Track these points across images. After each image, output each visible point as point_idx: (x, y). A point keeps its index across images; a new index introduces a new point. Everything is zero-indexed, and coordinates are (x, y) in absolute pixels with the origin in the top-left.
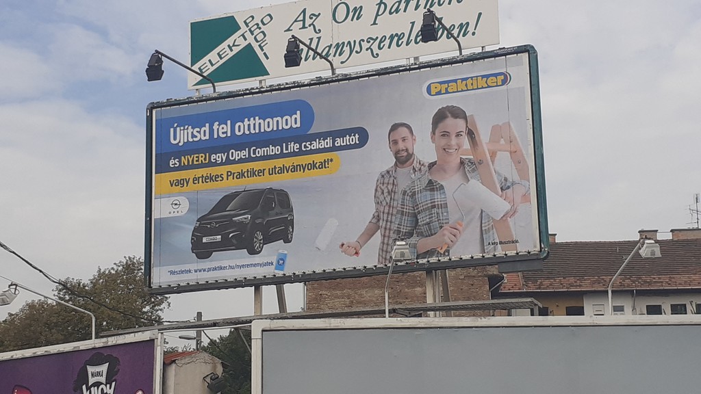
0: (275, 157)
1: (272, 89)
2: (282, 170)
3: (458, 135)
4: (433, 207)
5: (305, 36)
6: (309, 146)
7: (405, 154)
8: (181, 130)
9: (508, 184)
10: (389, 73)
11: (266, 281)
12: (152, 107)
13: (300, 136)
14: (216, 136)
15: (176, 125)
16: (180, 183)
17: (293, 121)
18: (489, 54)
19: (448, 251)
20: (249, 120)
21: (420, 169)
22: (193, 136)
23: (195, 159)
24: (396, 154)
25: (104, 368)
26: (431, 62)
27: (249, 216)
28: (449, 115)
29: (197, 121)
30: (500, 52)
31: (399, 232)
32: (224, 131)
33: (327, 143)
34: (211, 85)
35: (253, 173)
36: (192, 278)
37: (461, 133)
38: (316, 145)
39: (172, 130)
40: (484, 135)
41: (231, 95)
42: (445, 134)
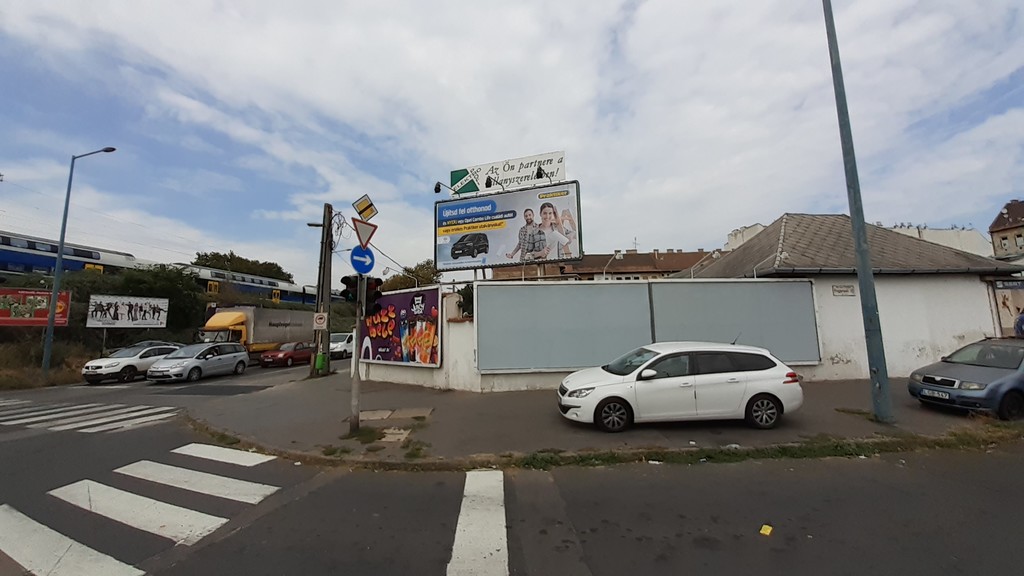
0: (482, 221)
1: (480, 196)
2: (485, 226)
4: (540, 240)
5: (493, 176)
6: (494, 217)
7: (530, 221)
8: (447, 211)
9: (568, 232)
11: (479, 268)
12: (436, 203)
13: (492, 214)
14: (460, 214)
16: (447, 231)
17: (488, 208)
18: (562, 183)
19: (546, 257)
20: (472, 208)
21: (536, 226)
22: (452, 213)
23: (452, 222)
24: (527, 220)
25: (420, 298)
26: (540, 186)
27: (472, 243)
28: (547, 206)
29: (453, 208)
30: (566, 183)
31: (528, 250)
32: (463, 212)
33: (501, 216)
34: (458, 195)
35: (474, 227)
36: (452, 266)
37: (551, 213)
38: (497, 217)
39: (444, 211)
40: (559, 214)
41: (466, 198)
42: (545, 213)
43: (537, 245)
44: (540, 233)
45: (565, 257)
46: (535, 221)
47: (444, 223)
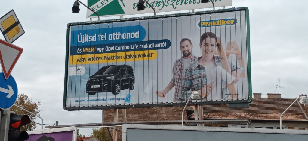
0: (127, 51)
1: (126, 20)
2: (130, 57)
3: (212, 45)
4: (200, 77)
6: (143, 47)
7: (187, 52)
8: (83, 36)
9: (235, 68)
10: (181, 16)
12: (70, 25)
13: (139, 42)
14: (99, 40)
15: (80, 34)
16: (82, 60)
17: (136, 35)
18: (228, 10)
19: (206, 97)
20: (115, 33)
21: (194, 60)
22: (89, 39)
23: (89, 50)
24: (184, 52)
26: (201, 12)
27: (114, 77)
28: (208, 36)
29: (91, 33)
30: (233, 9)
31: (183, 87)
32: (103, 38)
33: (151, 46)
34: (97, 16)
35: (116, 58)
36: (86, 104)
37: (214, 45)
38: (146, 46)
39: (79, 36)
41: (107, 22)
42: (206, 45)
43: (195, 82)
44: (199, 68)
45: (230, 98)
46: (193, 53)
47: (79, 51)
